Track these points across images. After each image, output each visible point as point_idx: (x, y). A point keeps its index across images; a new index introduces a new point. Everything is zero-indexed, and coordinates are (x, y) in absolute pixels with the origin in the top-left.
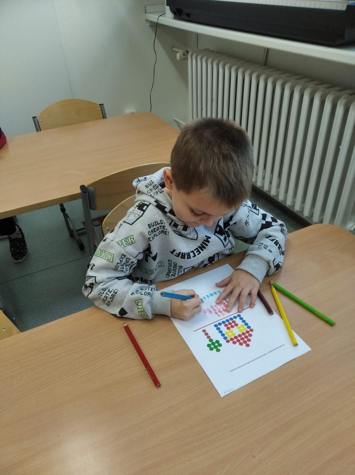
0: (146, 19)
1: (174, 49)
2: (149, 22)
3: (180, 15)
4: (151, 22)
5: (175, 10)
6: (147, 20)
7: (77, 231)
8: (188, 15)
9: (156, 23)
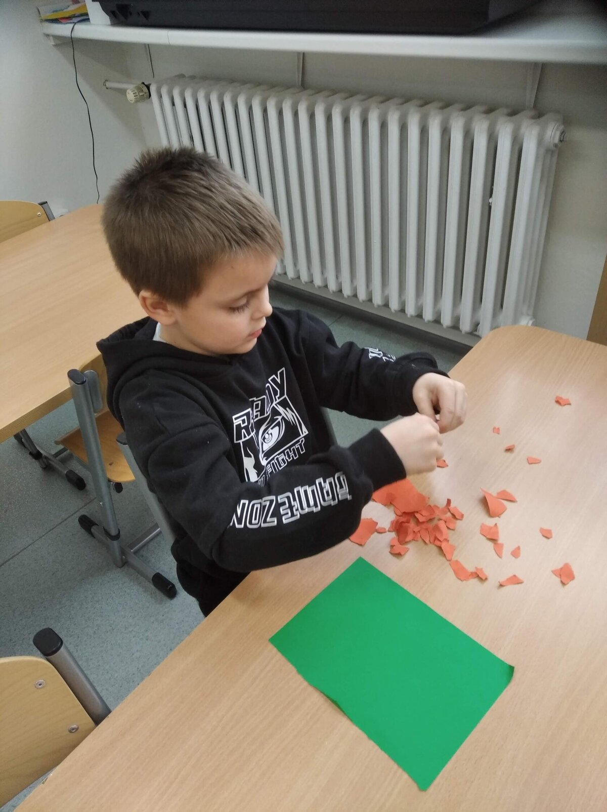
0: (44, 34)
1: (108, 84)
2: (51, 38)
3: (126, 17)
4: (56, 37)
5: (115, 9)
6: (47, 35)
7: (57, 455)
8: (146, 14)
9: (69, 37)
